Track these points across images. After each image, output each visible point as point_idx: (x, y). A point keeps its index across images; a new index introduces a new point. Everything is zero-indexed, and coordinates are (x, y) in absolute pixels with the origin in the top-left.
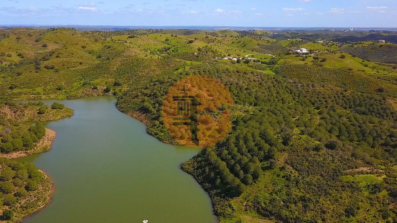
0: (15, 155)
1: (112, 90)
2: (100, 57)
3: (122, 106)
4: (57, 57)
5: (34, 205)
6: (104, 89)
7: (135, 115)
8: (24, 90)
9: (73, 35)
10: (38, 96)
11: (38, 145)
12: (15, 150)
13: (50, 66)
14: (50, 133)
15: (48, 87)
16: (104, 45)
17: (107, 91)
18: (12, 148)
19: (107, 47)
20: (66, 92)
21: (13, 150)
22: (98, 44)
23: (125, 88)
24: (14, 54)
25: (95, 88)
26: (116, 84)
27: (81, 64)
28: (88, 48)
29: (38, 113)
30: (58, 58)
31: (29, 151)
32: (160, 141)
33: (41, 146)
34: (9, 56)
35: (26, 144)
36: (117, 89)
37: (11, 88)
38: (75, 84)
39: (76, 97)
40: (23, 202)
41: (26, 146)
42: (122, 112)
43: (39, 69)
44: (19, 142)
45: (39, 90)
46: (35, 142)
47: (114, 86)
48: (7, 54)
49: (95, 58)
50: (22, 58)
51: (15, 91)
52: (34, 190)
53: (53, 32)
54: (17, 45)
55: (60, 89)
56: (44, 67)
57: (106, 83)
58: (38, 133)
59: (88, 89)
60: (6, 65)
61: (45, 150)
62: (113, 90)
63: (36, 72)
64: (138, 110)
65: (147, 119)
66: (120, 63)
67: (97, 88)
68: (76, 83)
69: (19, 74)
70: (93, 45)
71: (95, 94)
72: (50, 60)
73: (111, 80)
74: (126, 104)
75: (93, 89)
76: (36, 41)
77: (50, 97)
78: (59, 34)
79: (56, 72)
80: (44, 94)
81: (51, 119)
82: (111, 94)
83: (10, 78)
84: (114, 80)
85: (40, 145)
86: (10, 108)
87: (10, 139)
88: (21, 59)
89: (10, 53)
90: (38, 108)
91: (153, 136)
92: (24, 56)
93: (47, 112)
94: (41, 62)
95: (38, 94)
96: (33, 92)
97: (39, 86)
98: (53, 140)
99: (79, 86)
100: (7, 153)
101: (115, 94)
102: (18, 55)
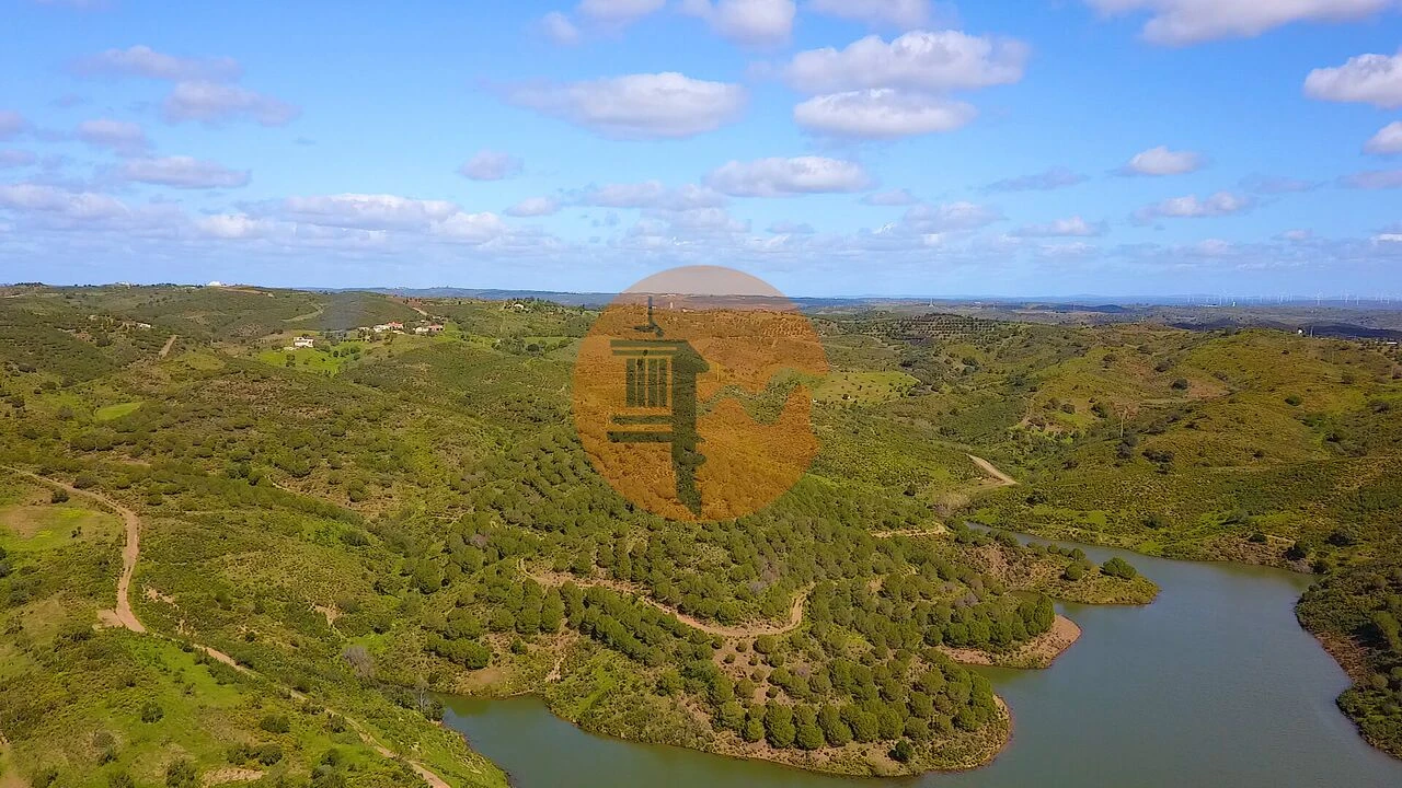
0: (968, 655)
1: (1313, 555)
2: (1336, 439)
3: (1312, 610)
4: (1191, 426)
5: (954, 756)
6: (1286, 546)
7: (1335, 645)
8: (1059, 511)
9: (1286, 353)
10: (1089, 532)
11: (1023, 648)
12: (972, 645)
13: (1159, 451)
14: (1064, 629)
15: (1124, 514)
16: (1374, 397)
17: (1295, 553)
18: (966, 640)
19: (1377, 408)
20: (1167, 534)
21: (968, 644)
22: (1349, 393)
23: (1362, 555)
24: (1081, 405)
25: (1260, 539)
26: (1338, 540)
27: (1258, 455)
28: (1310, 406)
29: (1062, 577)
30: (1193, 431)
31: (998, 657)
32: (1361, 733)
33: (1029, 652)
34: (1068, 409)
35: (995, 637)
36: (1335, 553)
37: (1031, 501)
38: (1205, 517)
39: (1188, 556)
40: (939, 743)
41: (996, 642)
42: (1302, 626)
43: (1126, 456)
44: (983, 630)
45: (1097, 517)
46: (1019, 640)
47: (1326, 542)
48: (1063, 402)
49: (1318, 440)
50: (1100, 416)
51: (1039, 510)
52: (967, 731)
53: (1222, 339)
54: (1098, 378)
55: (1152, 525)
56: (1144, 454)
57: (1302, 530)
58: (1033, 622)
59: (1235, 540)
60: (1050, 434)
61: (1033, 665)
62: (1321, 554)
63: (1117, 465)
64: (1353, 632)
65: (1364, 663)
66: (1378, 472)
67: (1265, 539)
68: (1210, 515)
69: (1069, 466)
70: (1331, 397)
71: (1252, 557)
72: (1167, 435)
73: (1325, 523)
74: (1327, 605)
75: (1251, 540)
76: (1158, 369)
77: (1118, 540)
78: (1238, 349)
79: (1162, 473)
80: (1105, 531)
81: (1088, 599)
82: (1306, 567)
83: (1045, 473)
84: (1333, 524)
85: (1029, 650)
86: (1002, 550)
87: (968, 618)
88: (1098, 420)
89: (1074, 402)
90: (1067, 564)
91: (1348, 713)
92: (1110, 412)
93: (1085, 580)
94: (1140, 438)
95: (1092, 527)
96: (1080, 520)
97: (1100, 506)
98: (1064, 649)
99: (1214, 524)
100: (954, 646)
101: (1319, 568)
102: (1094, 409)
